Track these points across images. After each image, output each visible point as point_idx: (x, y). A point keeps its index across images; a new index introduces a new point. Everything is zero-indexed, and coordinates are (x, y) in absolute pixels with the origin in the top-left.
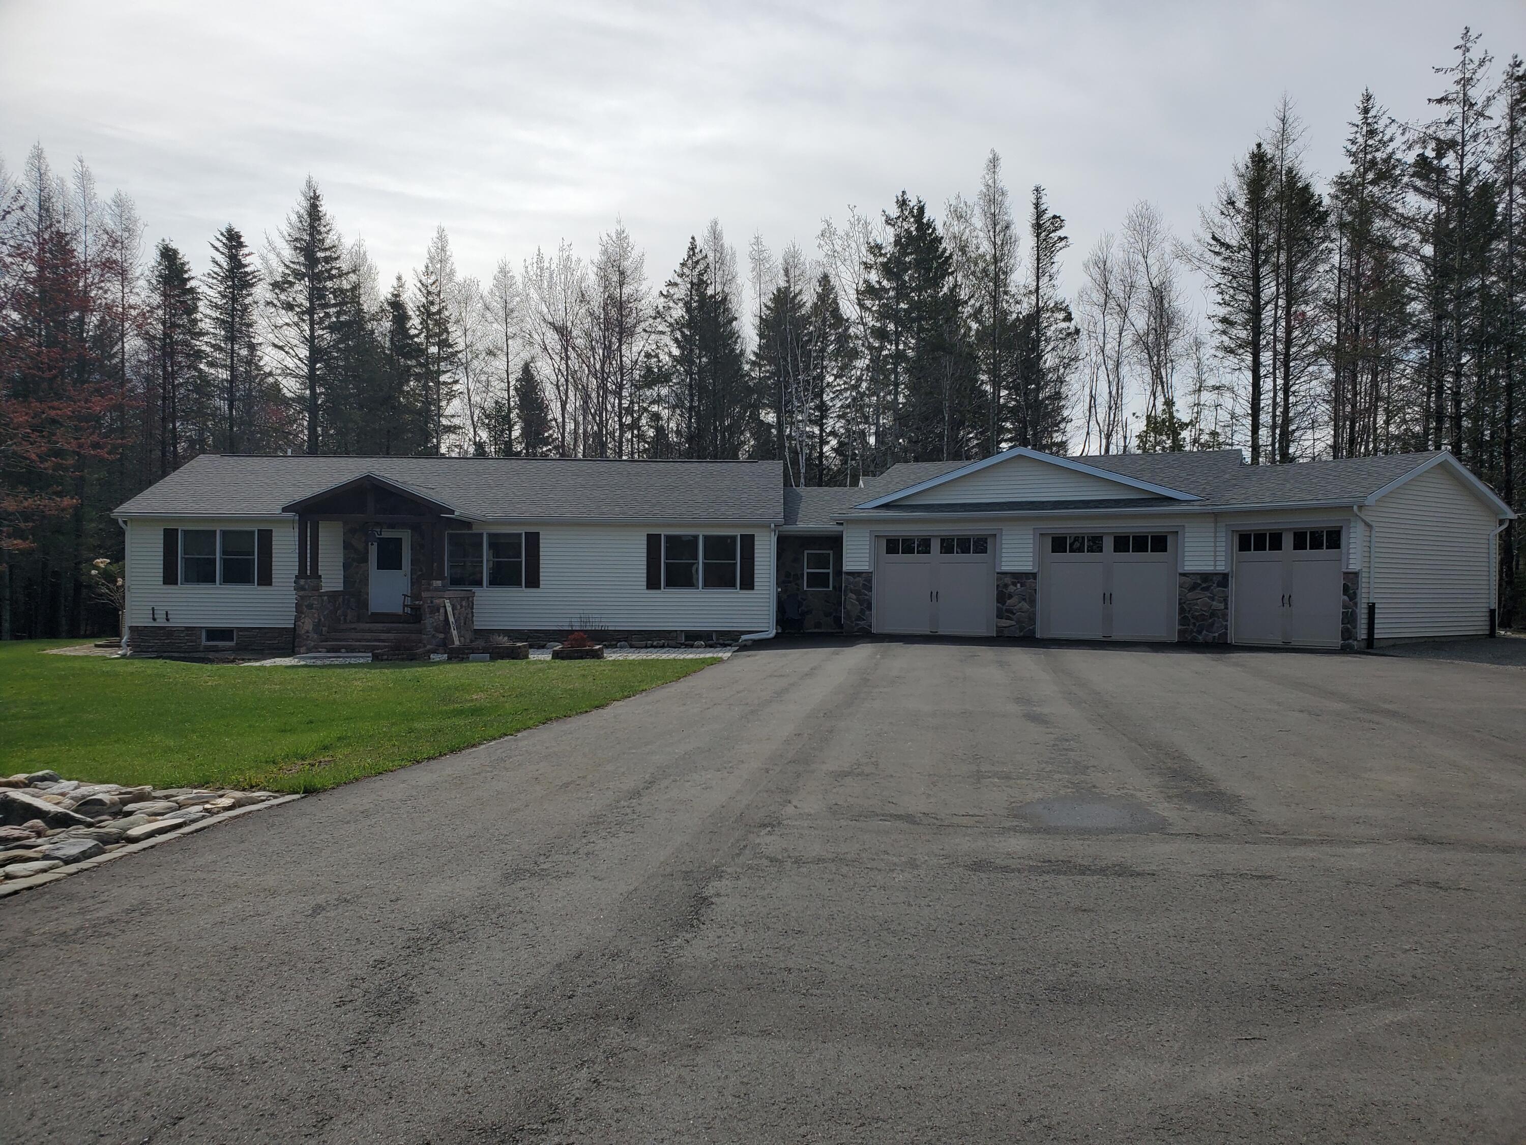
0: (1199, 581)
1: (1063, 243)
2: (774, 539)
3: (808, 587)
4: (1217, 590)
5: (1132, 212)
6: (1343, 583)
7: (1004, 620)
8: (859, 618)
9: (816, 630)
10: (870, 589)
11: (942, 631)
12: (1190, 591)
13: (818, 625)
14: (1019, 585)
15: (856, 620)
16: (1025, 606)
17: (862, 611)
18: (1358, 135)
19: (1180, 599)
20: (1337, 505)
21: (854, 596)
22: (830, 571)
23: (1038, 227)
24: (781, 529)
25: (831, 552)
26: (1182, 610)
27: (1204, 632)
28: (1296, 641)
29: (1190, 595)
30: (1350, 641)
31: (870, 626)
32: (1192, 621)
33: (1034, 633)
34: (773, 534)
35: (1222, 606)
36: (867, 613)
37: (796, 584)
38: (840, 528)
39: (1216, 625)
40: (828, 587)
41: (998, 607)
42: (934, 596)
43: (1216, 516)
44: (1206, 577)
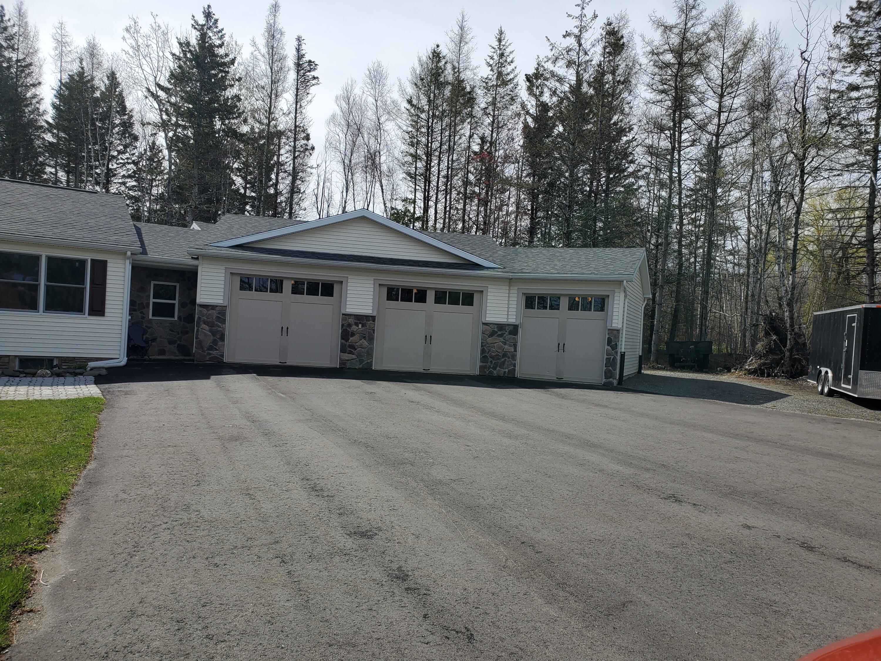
0: (496, 330)
1: (314, 82)
2: (129, 268)
3: (153, 316)
4: (507, 336)
5: (371, 67)
6: (607, 336)
7: (346, 354)
8: (211, 348)
9: (160, 357)
10: (224, 322)
11: (291, 362)
12: (489, 337)
13: (162, 352)
14: (360, 326)
15: (208, 349)
16: (365, 343)
17: (215, 342)
18: (495, 54)
19: (482, 343)
20: (608, 279)
21: (207, 328)
22: (176, 302)
23: (298, 66)
24: (135, 257)
25: (178, 285)
26: (483, 351)
27: (498, 368)
28: (567, 377)
29: (490, 340)
30: (611, 379)
31: (223, 356)
32: (490, 359)
33: (372, 366)
34: (128, 262)
35: (512, 349)
36: (220, 343)
37: (142, 313)
38: (195, 262)
39: (506, 363)
40: (173, 317)
41: (342, 344)
42: (285, 331)
43: (511, 281)
44: (501, 327)
